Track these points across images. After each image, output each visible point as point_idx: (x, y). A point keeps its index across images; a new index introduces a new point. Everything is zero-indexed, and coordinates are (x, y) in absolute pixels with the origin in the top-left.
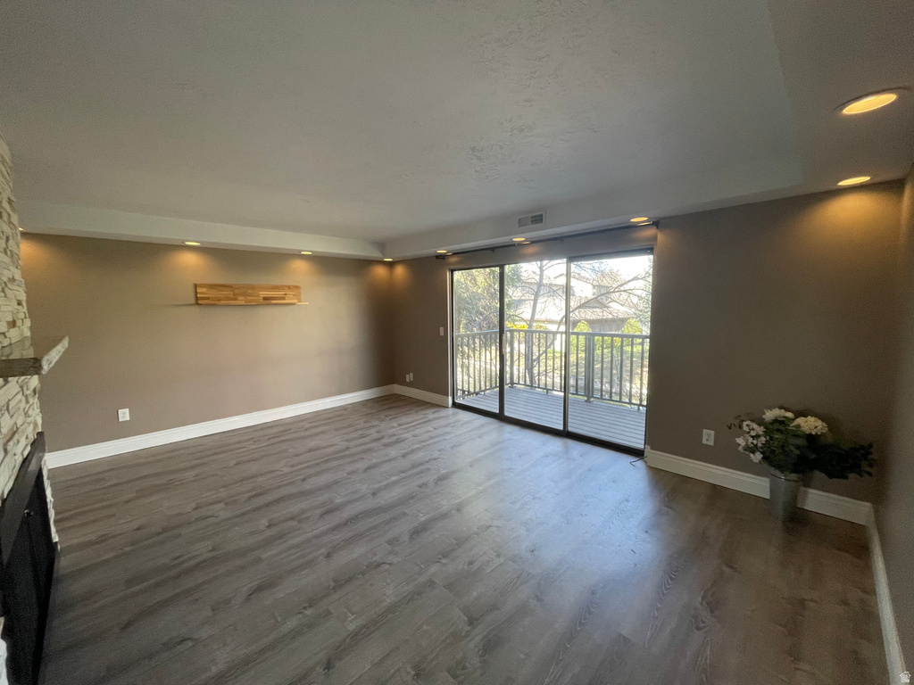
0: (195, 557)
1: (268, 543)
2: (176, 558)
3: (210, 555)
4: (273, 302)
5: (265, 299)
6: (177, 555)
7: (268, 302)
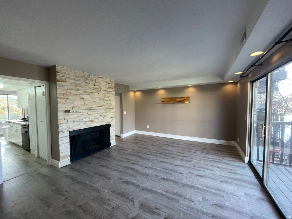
4: (181, 102)
5: (178, 101)
7: (179, 102)
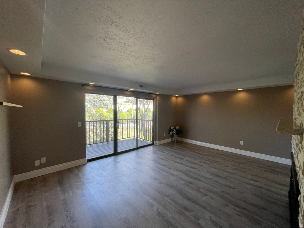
0: (234, 209)
1: (214, 192)
2: (239, 215)
3: (230, 205)
6: (238, 216)
